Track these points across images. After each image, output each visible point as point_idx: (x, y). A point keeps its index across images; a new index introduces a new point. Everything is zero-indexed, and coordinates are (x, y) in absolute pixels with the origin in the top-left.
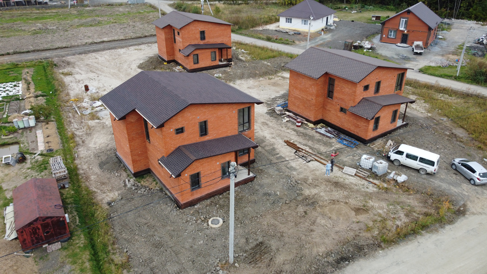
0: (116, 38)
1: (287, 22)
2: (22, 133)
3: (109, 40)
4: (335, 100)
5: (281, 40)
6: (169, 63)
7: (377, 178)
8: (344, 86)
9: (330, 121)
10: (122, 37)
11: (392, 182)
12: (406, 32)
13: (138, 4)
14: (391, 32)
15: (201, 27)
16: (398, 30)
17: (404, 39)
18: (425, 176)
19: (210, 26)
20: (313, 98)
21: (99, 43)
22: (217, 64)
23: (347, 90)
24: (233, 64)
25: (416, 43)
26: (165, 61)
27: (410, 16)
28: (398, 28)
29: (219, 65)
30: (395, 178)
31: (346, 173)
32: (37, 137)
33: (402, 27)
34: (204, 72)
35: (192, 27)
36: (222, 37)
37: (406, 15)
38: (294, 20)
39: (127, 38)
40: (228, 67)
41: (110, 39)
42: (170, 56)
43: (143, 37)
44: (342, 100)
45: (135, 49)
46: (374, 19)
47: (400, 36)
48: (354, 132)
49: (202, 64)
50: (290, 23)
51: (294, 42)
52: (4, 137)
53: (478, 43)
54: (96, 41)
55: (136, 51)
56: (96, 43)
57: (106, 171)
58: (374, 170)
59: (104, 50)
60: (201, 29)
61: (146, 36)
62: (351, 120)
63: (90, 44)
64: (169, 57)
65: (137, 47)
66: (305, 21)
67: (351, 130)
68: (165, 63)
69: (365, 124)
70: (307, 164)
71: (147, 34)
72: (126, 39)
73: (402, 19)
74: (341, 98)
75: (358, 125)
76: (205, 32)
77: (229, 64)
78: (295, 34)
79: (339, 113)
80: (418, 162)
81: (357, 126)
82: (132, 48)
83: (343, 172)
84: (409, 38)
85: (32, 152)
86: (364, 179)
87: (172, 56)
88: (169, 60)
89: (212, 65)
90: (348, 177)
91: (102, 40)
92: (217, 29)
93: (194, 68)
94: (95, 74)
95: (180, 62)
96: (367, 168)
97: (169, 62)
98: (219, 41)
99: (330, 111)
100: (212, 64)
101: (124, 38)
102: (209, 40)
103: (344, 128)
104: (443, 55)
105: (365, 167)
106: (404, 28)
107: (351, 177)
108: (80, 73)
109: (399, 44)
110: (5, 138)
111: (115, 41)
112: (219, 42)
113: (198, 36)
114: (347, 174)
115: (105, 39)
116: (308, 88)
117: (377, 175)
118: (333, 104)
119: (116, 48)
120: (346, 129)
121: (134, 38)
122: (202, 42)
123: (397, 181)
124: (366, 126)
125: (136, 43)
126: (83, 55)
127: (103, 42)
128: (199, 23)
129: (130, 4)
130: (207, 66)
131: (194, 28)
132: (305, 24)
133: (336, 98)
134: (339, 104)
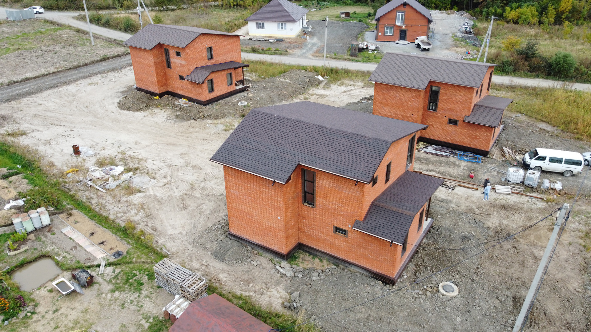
0: (43, 71)
1: (258, 27)
2: (38, 239)
3: (35, 76)
4: (440, 112)
5: (269, 50)
6: (162, 97)
7: (534, 190)
8: (454, 94)
9: (432, 138)
10: (52, 70)
11: (551, 191)
12: (404, 27)
13: (25, 20)
14: (387, 28)
15: (207, 42)
16: (395, 25)
17: (403, 35)
18: (571, 178)
19: (217, 39)
20: (414, 113)
21: (21, 81)
22: (234, 89)
23: (459, 97)
24: (251, 87)
25: (420, 38)
26: (155, 95)
27: (407, 9)
28: (394, 23)
29: (236, 90)
30: (552, 187)
31: (501, 192)
32: (71, 239)
33: (398, 22)
34: (220, 101)
35: (198, 44)
36: (232, 53)
37: (402, 9)
38: (267, 24)
39: (60, 69)
40: (246, 92)
41: (35, 74)
42: (162, 86)
43: (83, 66)
44: (451, 110)
45: (90, 84)
46: (344, 16)
47: (398, 33)
48: (470, 145)
49: (218, 92)
50: (262, 29)
51: (286, 51)
52: (14, 253)
53: (467, 33)
54: (15, 80)
55: (93, 87)
56: (17, 82)
57: (235, 262)
58: (527, 183)
59: (40, 90)
60: (208, 45)
61: (86, 65)
62: (466, 132)
63: (8, 85)
64: (161, 88)
65: (88, 81)
66: (282, 24)
67: (466, 144)
68: (157, 98)
69: (486, 134)
70: (454, 191)
71: (86, 61)
72: (59, 71)
73: (398, 13)
74: (450, 109)
75: (476, 136)
76: (213, 48)
77: (247, 87)
78: (277, 41)
79: (446, 126)
80: (563, 164)
81: (476, 138)
82: (83, 82)
83: (497, 192)
84: (408, 34)
85: (89, 264)
86: (521, 194)
87: (164, 87)
88: (161, 92)
89: (229, 91)
90: (505, 196)
91: (24, 77)
92: (226, 42)
93: (210, 98)
94: (62, 127)
95: (180, 92)
96: (518, 182)
97: (161, 95)
98: (227, 58)
99: (432, 125)
100: (228, 89)
101: (56, 70)
102: (218, 59)
103: (454, 143)
104: (448, 49)
105: (515, 182)
106: (401, 23)
107: (509, 197)
108: (36, 130)
109: (397, 42)
110: (16, 255)
111: (44, 75)
112: (229, 60)
113: (205, 54)
114: (503, 193)
115: (29, 75)
116: (405, 102)
117: (532, 188)
118: (437, 117)
119: (58, 86)
120: (457, 143)
121: (71, 68)
122: (209, 63)
123: (555, 189)
124: (487, 136)
125: (81, 75)
126: (13, 102)
127: (27, 79)
128: (205, 37)
129: (14, 21)
130: (223, 93)
131: (199, 45)
132: (282, 28)
133: (443, 109)
134: (447, 116)
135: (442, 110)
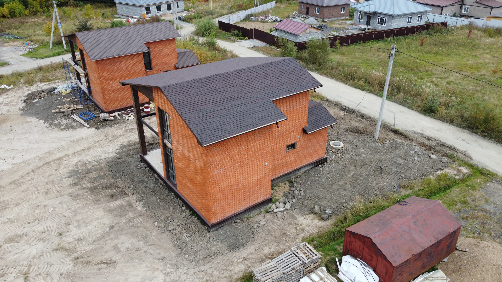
8: (162, 49)
23: (167, 50)
74: (162, 63)
116: (132, 69)
133: (157, 65)
134: (161, 70)
135: (156, 67)
